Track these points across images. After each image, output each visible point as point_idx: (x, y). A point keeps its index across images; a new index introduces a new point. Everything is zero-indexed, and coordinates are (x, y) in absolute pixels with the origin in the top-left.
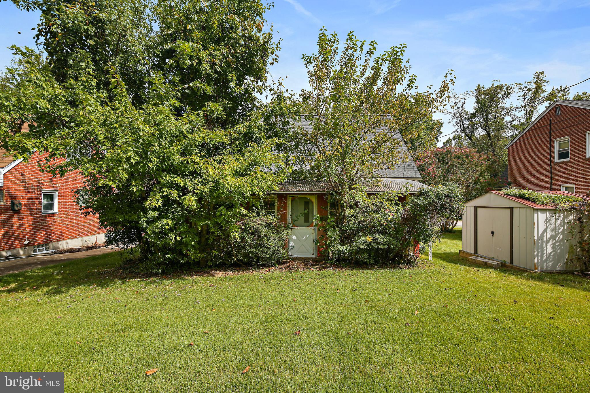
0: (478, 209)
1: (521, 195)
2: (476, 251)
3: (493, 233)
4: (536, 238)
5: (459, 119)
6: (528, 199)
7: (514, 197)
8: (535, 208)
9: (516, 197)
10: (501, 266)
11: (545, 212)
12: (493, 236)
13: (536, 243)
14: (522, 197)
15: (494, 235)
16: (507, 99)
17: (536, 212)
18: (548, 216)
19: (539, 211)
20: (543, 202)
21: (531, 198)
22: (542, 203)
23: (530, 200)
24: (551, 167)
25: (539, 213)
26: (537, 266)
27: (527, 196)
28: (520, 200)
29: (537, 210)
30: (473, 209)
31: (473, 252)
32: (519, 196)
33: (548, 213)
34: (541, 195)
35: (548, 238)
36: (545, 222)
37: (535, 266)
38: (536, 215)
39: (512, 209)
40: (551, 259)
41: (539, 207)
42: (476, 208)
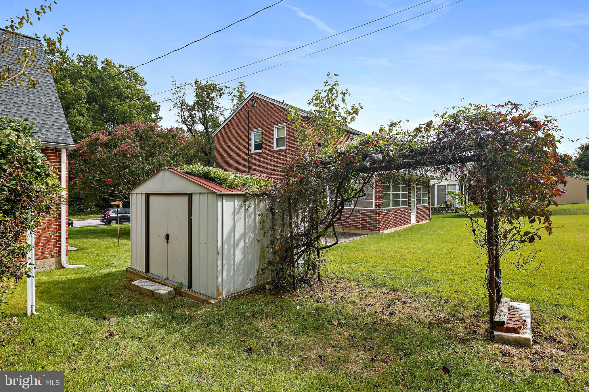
0: (152, 198)
1: (205, 174)
2: (147, 270)
3: (167, 237)
4: (219, 243)
5: (180, 109)
6: (212, 180)
7: (197, 177)
8: (218, 192)
9: (199, 176)
10: (176, 294)
11: (233, 199)
12: (167, 242)
13: (220, 251)
14: (206, 177)
15: (169, 240)
16: (220, 99)
17: (220, 199)
18: (236, 206)
19: (224, 198)
20: (231, 184)
21: (217, 178)
22: (230, 187)
23: (215, 182)
24: (249, 158)
25: (224, 201)
26: (220, 291)
27: (212, 175)
28: (203, 181)
29: (222, 195)
30: (144, 197)
31: (143, 270)
32: (203, 175)
33: (236, 200)
34: (231, 176)
35: (236, 239)
36: (232, 215)
37: (218, 290)
38: (220, 204)
39: (190, 195)
40: (241, 271)
41: (224, 191)
42: (148, 196)
